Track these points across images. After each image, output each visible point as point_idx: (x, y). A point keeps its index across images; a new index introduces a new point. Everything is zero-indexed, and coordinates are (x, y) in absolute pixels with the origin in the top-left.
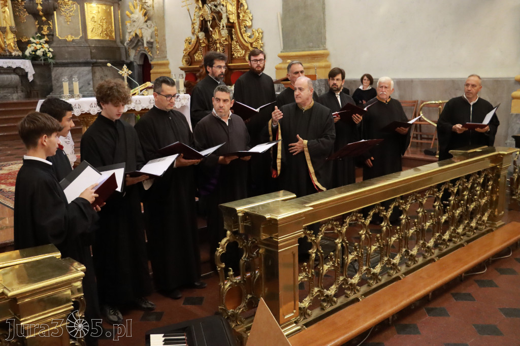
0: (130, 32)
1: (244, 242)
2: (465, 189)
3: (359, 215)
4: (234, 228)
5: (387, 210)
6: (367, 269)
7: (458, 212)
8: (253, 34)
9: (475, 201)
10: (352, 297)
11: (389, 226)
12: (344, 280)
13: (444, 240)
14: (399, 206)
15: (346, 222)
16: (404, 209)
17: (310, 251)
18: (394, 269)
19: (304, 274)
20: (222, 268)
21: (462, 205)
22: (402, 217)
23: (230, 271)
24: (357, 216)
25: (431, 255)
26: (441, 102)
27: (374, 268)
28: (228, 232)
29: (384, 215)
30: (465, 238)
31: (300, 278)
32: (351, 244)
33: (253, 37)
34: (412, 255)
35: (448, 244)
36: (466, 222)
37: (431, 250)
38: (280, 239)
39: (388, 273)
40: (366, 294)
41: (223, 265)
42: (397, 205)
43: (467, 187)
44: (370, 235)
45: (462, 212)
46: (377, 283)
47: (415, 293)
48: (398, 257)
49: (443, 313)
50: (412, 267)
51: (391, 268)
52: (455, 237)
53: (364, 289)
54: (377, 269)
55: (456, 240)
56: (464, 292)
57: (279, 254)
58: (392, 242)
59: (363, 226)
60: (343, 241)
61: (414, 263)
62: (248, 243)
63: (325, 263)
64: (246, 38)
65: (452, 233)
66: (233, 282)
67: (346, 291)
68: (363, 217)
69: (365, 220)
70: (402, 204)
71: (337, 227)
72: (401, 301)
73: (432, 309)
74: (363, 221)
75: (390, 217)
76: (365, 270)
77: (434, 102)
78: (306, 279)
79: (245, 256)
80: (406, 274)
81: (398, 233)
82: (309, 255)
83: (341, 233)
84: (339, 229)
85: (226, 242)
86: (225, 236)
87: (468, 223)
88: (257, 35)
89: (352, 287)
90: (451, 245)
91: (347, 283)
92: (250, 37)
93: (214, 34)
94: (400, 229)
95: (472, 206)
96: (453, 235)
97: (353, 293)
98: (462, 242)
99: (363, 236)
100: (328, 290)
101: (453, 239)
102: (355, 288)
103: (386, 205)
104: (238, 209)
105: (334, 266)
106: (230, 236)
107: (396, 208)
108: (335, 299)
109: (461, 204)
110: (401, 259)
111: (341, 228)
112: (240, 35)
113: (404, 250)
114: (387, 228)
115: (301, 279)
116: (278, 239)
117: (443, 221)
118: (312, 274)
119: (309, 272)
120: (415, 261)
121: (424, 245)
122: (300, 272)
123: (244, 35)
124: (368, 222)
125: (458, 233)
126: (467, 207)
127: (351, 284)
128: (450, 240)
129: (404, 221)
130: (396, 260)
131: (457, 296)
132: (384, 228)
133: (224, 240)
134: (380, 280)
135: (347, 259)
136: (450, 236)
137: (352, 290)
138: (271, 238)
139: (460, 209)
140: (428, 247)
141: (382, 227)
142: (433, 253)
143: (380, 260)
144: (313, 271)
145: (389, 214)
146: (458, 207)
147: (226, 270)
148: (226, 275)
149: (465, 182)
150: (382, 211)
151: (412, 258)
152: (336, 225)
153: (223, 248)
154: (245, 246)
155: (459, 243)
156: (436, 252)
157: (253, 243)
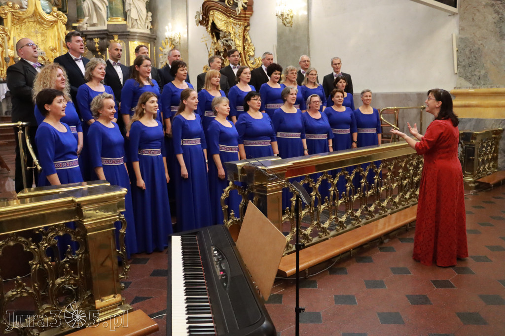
0: (162, 63)
1: (242, 191)
2: (411, 165)
3: (329, 175)
4: (235, 179)
5: (350, 174)
6: (335, 218)
7: (405, 182)
8: (255, 61)
9: (418, 175)
10: (324, 237)
11: (352, 187)
12: (317, 224)
13: (395, 202)
14: (359, 172)
15: (319, 180)
16: (363, 175)
17: (291, 199)
18: (356, 220)
19: (287, 215)
20: (225, 208)
21: (408, 178)
22: (362, 181)
23: (232, 212)
24: (327, 177)
25: (385, 213)
26: (396, 108)
27: (341, 218)
28: (231, 183)
29: (348, 178)
30: (412, 203)
31: (283, 218)
32: (323, 197)
33: (255, 63)
34: (370, 211)
35: (398, 205)
36: (412, 190)
37: (385, 209)
38: (269, 185)
39: (352, 223)
40: (334, 236)
41: (227, 207)
42: (358, 171)
43: (412, 163)
44: (337, 192)
45: (408, 182)
46: (343, 229)
47: (370, 234)
48: (359, 211)
49: (390, 250)
50: (370, 220)
51: (354, 220)
52: (404, 201)
53: (333, 233)
54: (343, 219)
55: (404, 203)
56: (408, 237)
57: (268, 197)
58: (354, 200)
59: (332, 184)
60: (317, 194)
61: (372, 218)
62: (245, 191)
63: (303, 210)
64: (250, 65)
65: (401, 197)
66: (234, 220)
67: (319, 233)
68: (332, 177)
69: (334, 179)
70: (362, 171)
71: (312, 183)
72: (360, 239)
73: (384, 248)
74: (332, 180)
75: (353, 179)
76: (333, 218)
77: (391, 108)
78: (288, 220)
79: (243, 202)
80: (365, 224)
81: (359, 193)
82: (291, 202)
83: (315, 188)
84: (314, 185)
85: (229, 190)
86: (228, 185)
87: (413, 191)
88: (258, 62)
89: (324, 230)
90: (401, 207)
91: (320, 227)
92: (253, 64)
93: (226, 62)
94: (360, 189)
95: (416, 179)
96: (402, 199)
97: (325, 235)
98: (409, 205)
99: (332, 192)
100: (305, 230)
101: (402, 203)
102: (326, 231)
103: (350, 170)
104: (237, 164)
105: (309, 212)
106: (232, 185)
107: (357, 174)
108: (311, 238)
109: (408, 176)
110: (362, 213)
111: (315, 184)
112: (245, 62)
113: (364, 206)
114: (350, 188)
115: (285, 219)
116: (267, 185)
117: (394, 187)
118: (293, 217)
119: (290, 214)
120: (373, 216)
121: (379, 204)
122: (284, 213)
123: (248, 62)
124: (335, 182)
125: (406, 198)
126: (412, 179)
127: (323, 228)
128: (400, 203)
129: (363, 184)
130: (358, 213)
131: (402, 240)
132: (349, 188)
133: (227, 189)
134: (346, 227)
135: (320, 208)
136: (399, 199)
137: (323, 232)
138: (262, 185)
139: (407, 180)
140: (383, 207)
141: (347, 187)
142: (386, 211)
143: (346, 211)
144: (294, 214)
145: (352, 178)
146: (406, 178)
147: (229, 211)
148: (229, 215)
149: (411, 160)
150: (347, 174)
151: (370, 213)
152: (311, 181)
153: (226, 194)
154: (243, 194)
155: (406, 206)
156: (389, 211)
157: (249, 192)
